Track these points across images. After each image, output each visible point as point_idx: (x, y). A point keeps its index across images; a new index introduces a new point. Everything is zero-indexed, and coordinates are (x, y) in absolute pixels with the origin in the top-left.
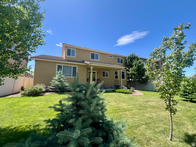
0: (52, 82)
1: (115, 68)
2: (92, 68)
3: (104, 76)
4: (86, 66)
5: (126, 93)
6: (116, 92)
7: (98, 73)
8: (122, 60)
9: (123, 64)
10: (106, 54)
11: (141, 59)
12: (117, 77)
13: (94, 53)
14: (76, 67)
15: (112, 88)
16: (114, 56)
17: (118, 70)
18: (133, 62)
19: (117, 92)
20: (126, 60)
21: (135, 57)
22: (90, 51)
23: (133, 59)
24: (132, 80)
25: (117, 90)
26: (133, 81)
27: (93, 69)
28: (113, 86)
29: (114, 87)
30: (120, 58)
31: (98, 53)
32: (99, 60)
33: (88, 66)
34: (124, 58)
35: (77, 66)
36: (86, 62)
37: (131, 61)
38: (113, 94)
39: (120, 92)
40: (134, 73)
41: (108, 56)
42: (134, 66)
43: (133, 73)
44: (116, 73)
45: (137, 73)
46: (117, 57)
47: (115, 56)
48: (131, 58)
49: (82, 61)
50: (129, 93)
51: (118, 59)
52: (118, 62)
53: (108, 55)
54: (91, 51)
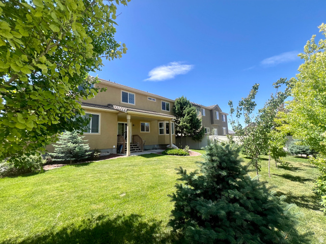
0: (57, 144)
1: (159, 117)
2: (129, 118)
3: (143, 130)
4: (117, 114)
5: (182, 155)
6: (167, 154)
7: (133, 125)
8: (168, 105)
9: (169, 111)
10: (146, 96)
11: (194, 105)
12: (161, 132)
13: (126, 92)
14: (98, 116)
15: (156, 149)
16: (157, 99)
17: (164, 120)
18: (185, 109)
19: (170, 154)
20: (174, 106)
21: (186, 102)
22: (120, 89)
23: (184, 105)
24: (182, 135)
25: (169, 152)
26: (185, 136)
27: (131, 120)
28: (156, 146)
29: (158, 147)
30: (166, 102)
31: (133, 92)
32: (134, 104)
33: (121, 114)
34: (171, 102)
35: (99, 114)
36: (115, 107)
37: (182, 108)
38: (165, 157)
39: (173, 155)
40: (187, 126)
41: (149, 99)
42: (186, 115)
43: (184, 125)
44: (161, 125)
45: (190, 126)
46: (162, 101)
47: (159, 99)
48: (180, 103)
49: (106, 104)
50: (185, 155)
51: (164, 104)
52: (164, 108)
53: (149, 96)
54: (123, 89)
